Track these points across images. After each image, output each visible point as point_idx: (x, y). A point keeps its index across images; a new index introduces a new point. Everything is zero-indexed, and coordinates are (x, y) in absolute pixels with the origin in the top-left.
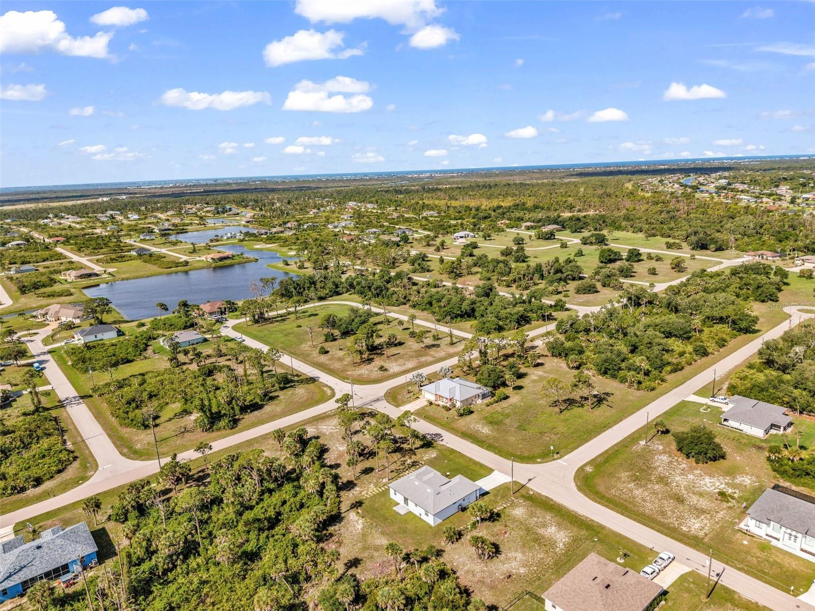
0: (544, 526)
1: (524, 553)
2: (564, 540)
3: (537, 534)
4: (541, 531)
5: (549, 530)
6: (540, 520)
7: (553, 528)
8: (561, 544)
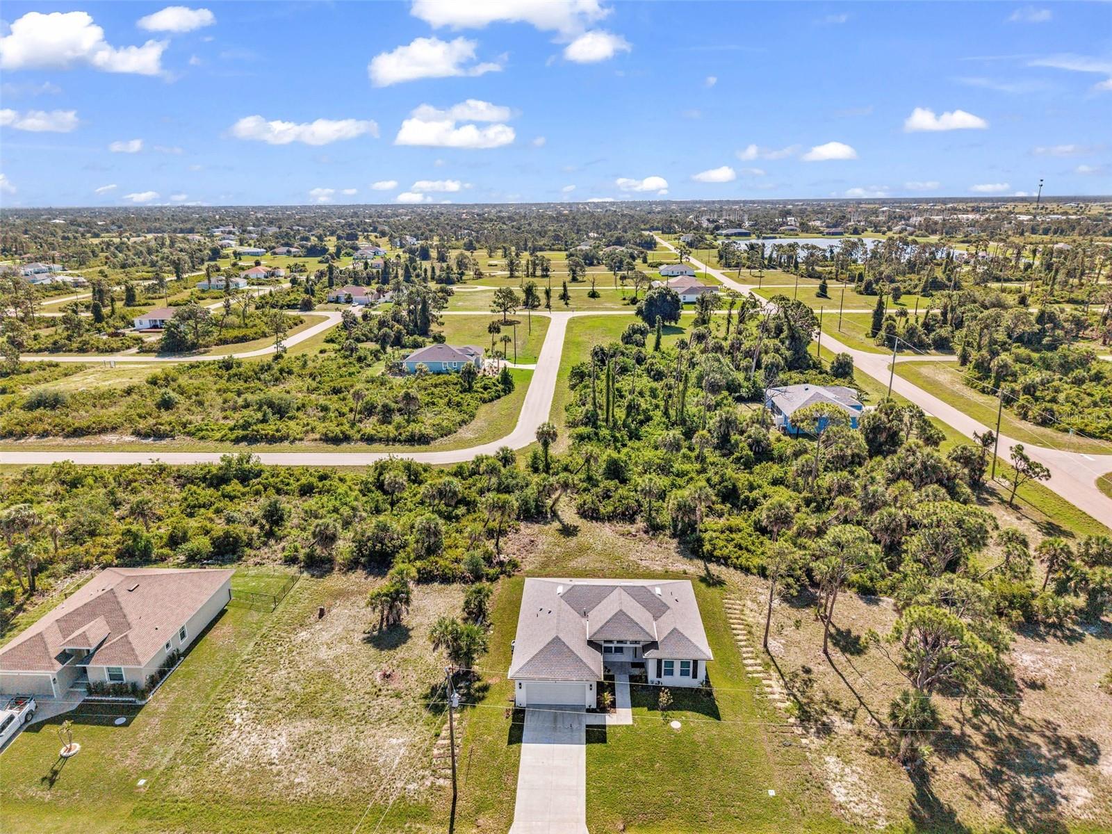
0: (302, 746)
1: (320, 663)
2: (235, 734)
3: (312, 715)
4: (303, 727)
5: (283, 740)
6: (320, 755)
7: (274, 753)
8: (238, 721)
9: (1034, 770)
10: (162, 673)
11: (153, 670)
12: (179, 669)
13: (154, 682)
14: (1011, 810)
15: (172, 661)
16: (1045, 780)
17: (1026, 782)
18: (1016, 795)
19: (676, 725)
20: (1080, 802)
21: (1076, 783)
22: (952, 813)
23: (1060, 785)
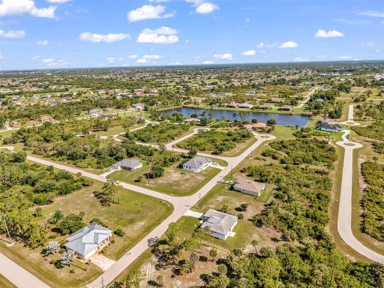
9: (161, 257)
10: (237, 191)
11: (236, 189)
12: (239, 193)
13: (235, 190)
14: (159, 250)
15: (239, 191)
16: (159, 258)
17: (160, 255)
18: (160, 252)
19: (196, 225)
20: (153, 258)
21: (155, 261)
22: (164, 245)
23: (157, 258)
